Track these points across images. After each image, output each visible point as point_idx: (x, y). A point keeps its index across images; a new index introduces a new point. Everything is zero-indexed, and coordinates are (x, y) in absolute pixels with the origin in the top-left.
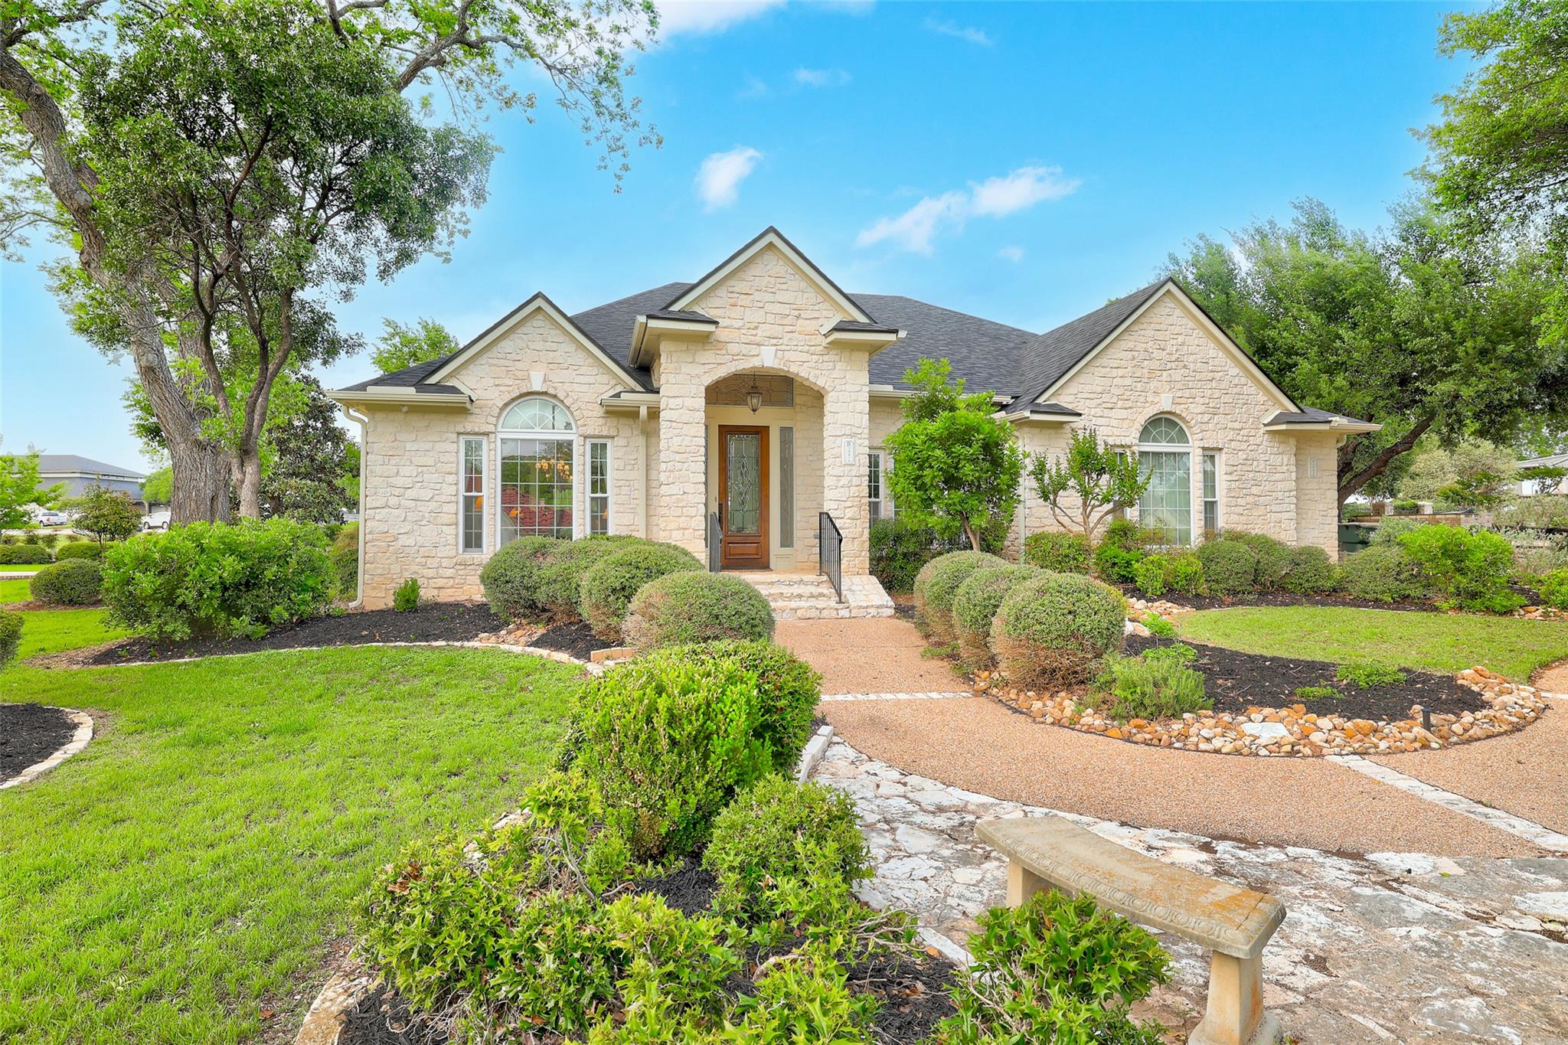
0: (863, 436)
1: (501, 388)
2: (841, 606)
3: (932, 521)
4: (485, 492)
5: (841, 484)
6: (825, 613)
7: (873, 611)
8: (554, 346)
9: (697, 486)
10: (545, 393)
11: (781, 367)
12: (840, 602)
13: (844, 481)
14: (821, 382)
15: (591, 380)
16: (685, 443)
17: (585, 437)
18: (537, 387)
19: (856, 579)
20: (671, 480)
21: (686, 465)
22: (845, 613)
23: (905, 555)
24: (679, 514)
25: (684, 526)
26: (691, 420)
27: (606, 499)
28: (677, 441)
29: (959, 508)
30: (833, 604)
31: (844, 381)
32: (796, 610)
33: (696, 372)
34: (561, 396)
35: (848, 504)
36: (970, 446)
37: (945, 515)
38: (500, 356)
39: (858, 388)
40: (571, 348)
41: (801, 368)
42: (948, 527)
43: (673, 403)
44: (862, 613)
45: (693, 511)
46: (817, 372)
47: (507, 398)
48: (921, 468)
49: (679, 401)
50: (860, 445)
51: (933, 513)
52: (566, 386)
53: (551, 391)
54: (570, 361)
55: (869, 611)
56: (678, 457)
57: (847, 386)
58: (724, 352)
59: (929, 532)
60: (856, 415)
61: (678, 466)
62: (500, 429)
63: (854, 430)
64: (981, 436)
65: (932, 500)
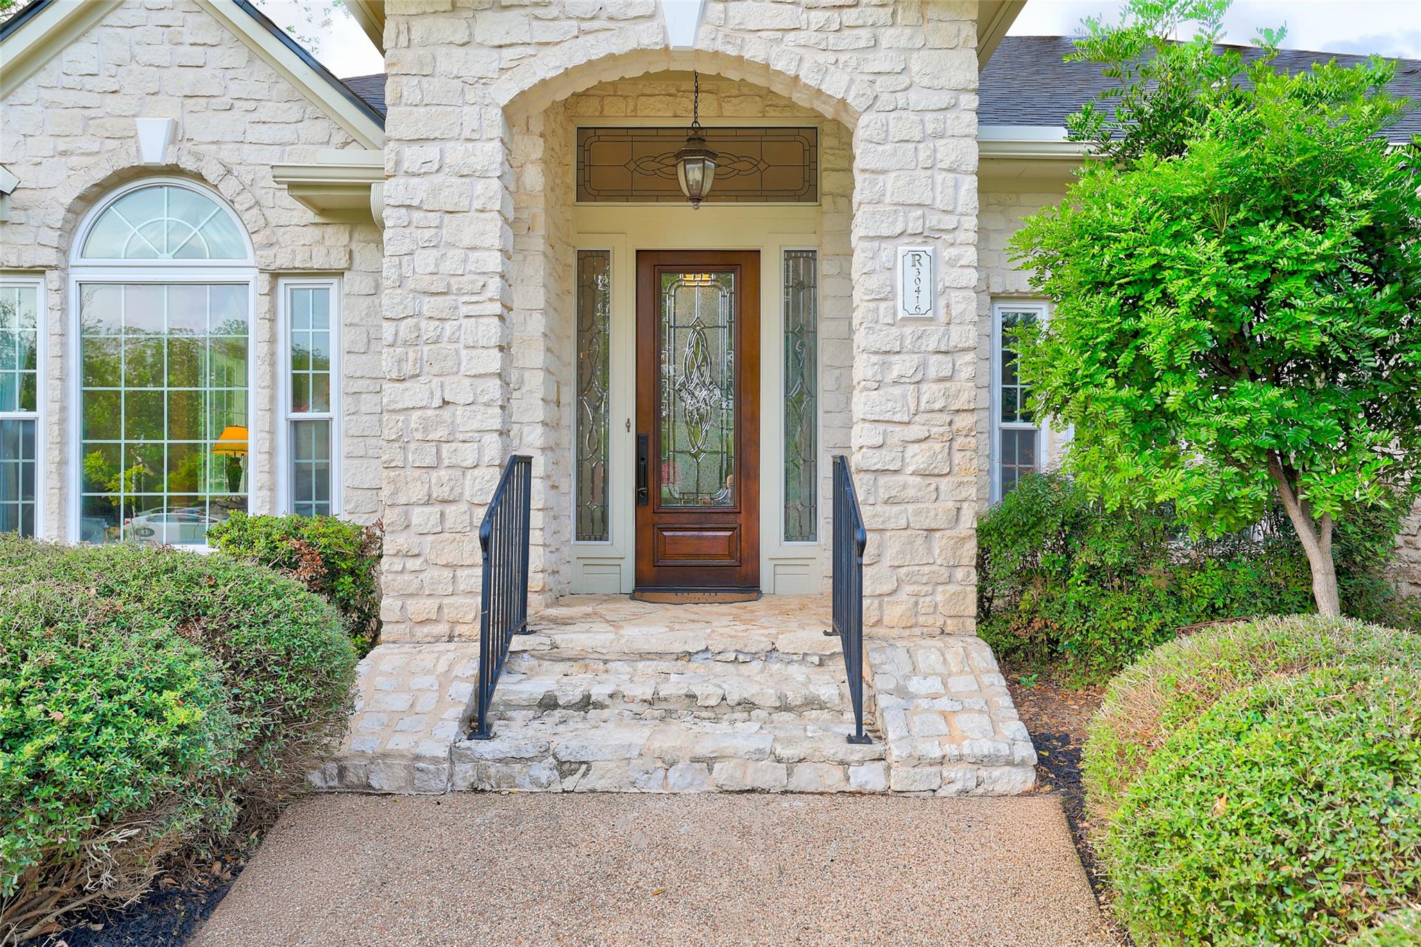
0: (961, 236)
1: (74, 161)
2: (860, 750)
3: (1167, 485)
4: (43, 414)
5: (894, 374)
6: (804, 777)
7: (961, 776)
8: (197, 55)
9: (483, 384)
10: (173, 170)
11: (719, 46)
12: (859, 738)
13: (902, 366)
14: (834, 86)
15: (287, 134)
16: (447, 266)
17: (275, 276)
18: (153, 154)
19: (929, 655)
20: (409, 369)
21: (449, 327)
22: (868, 777)
23: (1093, 572)
24: (429, 460)
25: (444, 492)
26: (464, 203)
27: (326, 423)
28: (425, 261)
29: (1266, 441)
30: (837, 747)
31: (904, 80)
32: (709, 762)
33: (476, 71)
34: (211, 172)
35: (916, 431)
36: (1319, 227)
37: (1212, 464)
38: (68, 82)
39: (945, 99)
40: (235, 56)
41: (775, 50)
42: (1223, 503)
43: (413, 156)
44: (924, 779)
45: (468, 454)
46: (822, 58)
47: (81, 184)
48: (1133, 306)
49: (432, 151)
50: (952, 263)
51: (1170, 462)
52: (227, 154)
53: (188, 164)
54: (235, 89)
55: (950, 772)
56: (429, 305)
57: (913, 95)
58: (553, 11)
59: (1166, 510)
60: (939, 177)
61: (429, 329)
62: (74, 258)
63: (934, 220)
64: (1368, 195)
65: (1171, 417)
